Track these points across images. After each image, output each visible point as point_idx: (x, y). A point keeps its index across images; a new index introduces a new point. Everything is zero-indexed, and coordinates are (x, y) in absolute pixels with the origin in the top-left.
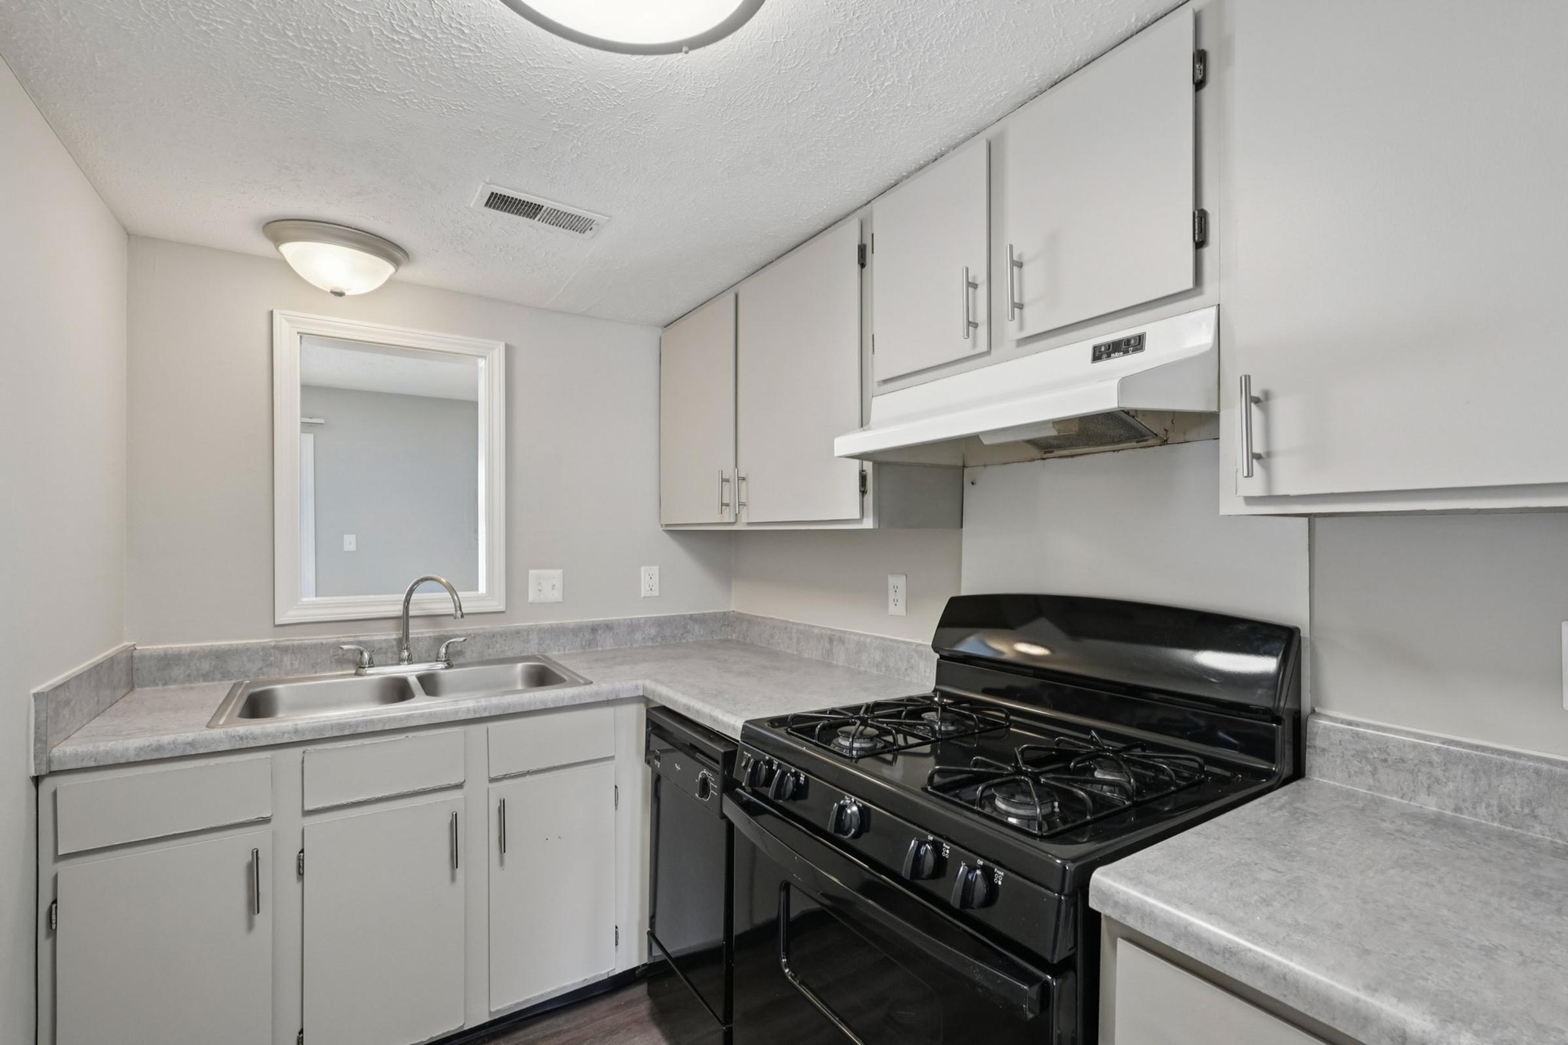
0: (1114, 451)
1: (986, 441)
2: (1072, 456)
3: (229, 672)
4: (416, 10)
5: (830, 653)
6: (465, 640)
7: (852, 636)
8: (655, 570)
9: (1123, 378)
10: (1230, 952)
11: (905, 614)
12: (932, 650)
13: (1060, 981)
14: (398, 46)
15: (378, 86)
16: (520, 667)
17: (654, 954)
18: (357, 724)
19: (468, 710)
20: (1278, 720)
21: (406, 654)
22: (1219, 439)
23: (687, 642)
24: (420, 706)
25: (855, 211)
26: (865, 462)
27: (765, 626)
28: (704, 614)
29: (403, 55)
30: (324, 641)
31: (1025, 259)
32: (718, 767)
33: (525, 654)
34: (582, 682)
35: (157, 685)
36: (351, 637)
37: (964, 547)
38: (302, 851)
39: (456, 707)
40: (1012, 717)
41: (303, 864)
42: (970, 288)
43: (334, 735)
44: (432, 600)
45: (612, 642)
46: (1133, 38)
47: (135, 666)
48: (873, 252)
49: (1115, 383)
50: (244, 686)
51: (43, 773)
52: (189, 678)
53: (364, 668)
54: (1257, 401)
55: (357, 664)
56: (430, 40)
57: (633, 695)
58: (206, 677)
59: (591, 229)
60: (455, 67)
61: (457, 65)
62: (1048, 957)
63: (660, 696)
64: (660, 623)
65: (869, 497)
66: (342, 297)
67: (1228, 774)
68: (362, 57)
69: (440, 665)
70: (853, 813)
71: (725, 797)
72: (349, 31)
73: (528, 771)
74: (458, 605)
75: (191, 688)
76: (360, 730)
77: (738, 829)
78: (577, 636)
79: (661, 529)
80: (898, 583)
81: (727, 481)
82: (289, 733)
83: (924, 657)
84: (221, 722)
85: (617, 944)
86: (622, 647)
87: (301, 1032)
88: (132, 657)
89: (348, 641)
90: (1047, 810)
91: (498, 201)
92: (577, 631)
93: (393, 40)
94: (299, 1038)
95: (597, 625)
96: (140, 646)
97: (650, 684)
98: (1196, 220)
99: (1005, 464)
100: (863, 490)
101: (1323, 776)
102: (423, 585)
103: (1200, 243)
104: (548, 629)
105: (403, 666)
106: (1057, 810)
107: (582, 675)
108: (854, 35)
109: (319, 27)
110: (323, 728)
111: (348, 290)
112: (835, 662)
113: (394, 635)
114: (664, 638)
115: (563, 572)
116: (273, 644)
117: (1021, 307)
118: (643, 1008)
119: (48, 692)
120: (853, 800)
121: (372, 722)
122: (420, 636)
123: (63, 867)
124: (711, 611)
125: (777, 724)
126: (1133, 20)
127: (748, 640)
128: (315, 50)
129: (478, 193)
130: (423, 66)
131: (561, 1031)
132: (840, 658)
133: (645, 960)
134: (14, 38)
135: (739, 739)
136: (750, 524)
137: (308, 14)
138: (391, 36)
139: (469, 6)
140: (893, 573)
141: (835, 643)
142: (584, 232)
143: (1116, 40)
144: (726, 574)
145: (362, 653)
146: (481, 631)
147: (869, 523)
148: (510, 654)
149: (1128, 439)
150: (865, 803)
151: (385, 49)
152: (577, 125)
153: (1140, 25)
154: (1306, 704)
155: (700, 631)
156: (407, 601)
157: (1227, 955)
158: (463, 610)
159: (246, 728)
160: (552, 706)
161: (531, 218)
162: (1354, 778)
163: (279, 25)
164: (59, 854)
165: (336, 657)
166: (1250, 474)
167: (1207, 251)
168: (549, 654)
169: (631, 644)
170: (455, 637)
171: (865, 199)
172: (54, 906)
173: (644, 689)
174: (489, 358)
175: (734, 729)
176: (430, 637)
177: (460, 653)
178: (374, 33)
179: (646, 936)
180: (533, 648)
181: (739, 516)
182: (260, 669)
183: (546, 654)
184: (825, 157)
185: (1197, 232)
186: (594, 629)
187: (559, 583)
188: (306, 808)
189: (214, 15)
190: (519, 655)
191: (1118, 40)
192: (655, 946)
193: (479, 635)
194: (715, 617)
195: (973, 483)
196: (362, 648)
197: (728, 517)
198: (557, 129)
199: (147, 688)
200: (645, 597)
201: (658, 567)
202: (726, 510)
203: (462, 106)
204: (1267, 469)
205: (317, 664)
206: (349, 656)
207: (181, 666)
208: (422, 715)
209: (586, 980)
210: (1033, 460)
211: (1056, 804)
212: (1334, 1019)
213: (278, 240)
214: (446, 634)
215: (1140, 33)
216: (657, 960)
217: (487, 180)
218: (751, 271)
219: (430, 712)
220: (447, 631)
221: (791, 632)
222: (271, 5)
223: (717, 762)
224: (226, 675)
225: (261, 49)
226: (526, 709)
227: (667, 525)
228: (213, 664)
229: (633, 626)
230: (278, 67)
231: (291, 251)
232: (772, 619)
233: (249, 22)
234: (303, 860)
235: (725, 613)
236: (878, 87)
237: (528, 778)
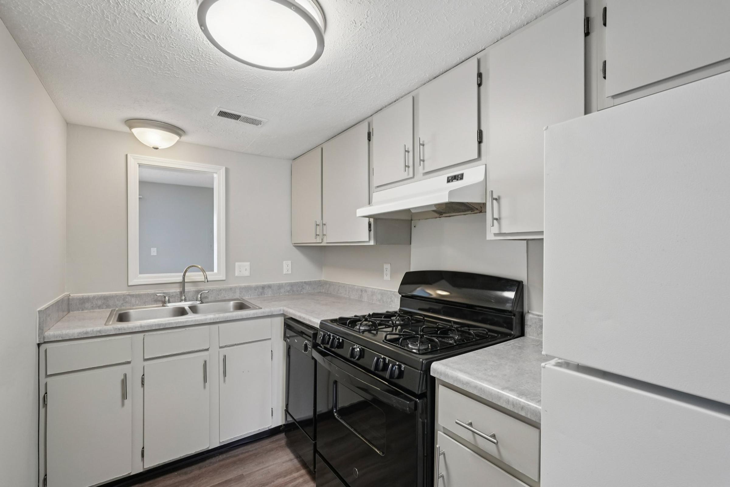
0: (464, 215)
1: (413, 211)
2: (450, 216)
3: (109, 305)
4: (193, 53)
5: (361, 296)
6: (208, 292)
7: (370, 289)
8: (289, 262)
9: (450, 191)
10: (467, 383)
11: (390, 280)
12: (398, 293)
13: (421, 400)
14: (185, 63)
15: (177, 75)
16: (232, 303)
17: (288, 420)
18: (166, 324)
19: (211, 319)
20: (514, 315)
21: (183, 298)
22: (486, 212)
23: (303, 293)
24: (190, 318)
25: (367, 118)
26: (371, 219)
27: (336, 286)
28: (310, 281)
29: (187, 66)
30: (149, 292)
31: (425, 143)
32: (311, 339)
33: (234, 298)
34: (258, 308)
35: (79, 311)
36: (160, 290)
37: (412, 252)
38: (144, 375)
39: (206, 318)
40: (425, 318)
41: (144, 380)
42: (406, 153)
43: (156, 328)
44: (194, 276)
45: (271, 293)
46: (460, 65)
47: (70, 303)
48: (373, 135)
49: (447, 193)
50: (116, 310)
51: (42, 342)
52: (93, 308)
53: (166, 303)
54: (496, 199)
55: (163, 302)
56: (198, 61)
57: (279, 313)
58: (100, 307)
59: (261, 124)
60: (207, 70)
61: (208, 69)
62: (417, 393)
63: (290, 313)
64: (292, 285)
65: (372, 232)
66: (158, 150)
67: (496, 335)
68: (171, 66)
69: (198, 302)
70: (357, 351)
71: (313, 349)
72: (167, 58)
73: (235, 344)
74: (206, 277)
75: (93, 312)
76: (167, 326)
77: (319, 362)
78: (256, 290)
79: (292, 245)
80: (387, 266)
81: (318, 225)
82: (138, 327)
83: (397, 296)
84: (111, 323)
85: (272, 415)
86: (275, 295)
87: (143, 448)
88: (69, 298)
89: (159, 291)
90: (426, 347)
91: (222, 114)
92: (256, 288)
93: (184, 61)
94: (142, 450)
95: (265, 286)
96: (72, 294)
97: (286, 309)
98: (478, 134)
99: (426, 219)
100: (370, 229)
101: (530, 335)
102: (191, 268)
103: (480, 142)
104: (244, 287)
105: (182, 303)
106: (430, 347)
107: (258, 306)
108: (357, 63)
109: (156, 57)
110: (152, 326)
111: (160, 147)
112: (363, 300)
113: (178, 290)
114: (293, 291)
115: (250, 264)
116: (128, 293)
117: (423, 161)
118: (283, 442)
119: (44, 310)
120: (358, 346)
121: (172, 323)
122: (189, 290)
123: (49, 380)
124: (314, 280)
125: (333, 322)
126: (458, 59)
127: (329, 292)
128: (153, 64)
129: (215, 111)
130: (195, 69)
131: (249, 451)
132: (365, 299)
133: (284, 423)
134: (36, 57)
135: (319, 327)
136: (327, 243)
137: (152, 53)
138: (183, 60)
139: (213, 52)
140: (385, 263)
141: (363, 292)
142: (258, 125)
143: (454, 65)
144: (320, 264)
145: (165, 297)
146: (215, 288)
147: (372, 243)
148: (227, 298)
149: (468, 210)
150: (362, 347)
151: (180, 64)
152: (255, 89)
153: (461, 61)
154: (526, 309)
155: (309, 288)
156: (184, 275)
157: (467, 384)
158: (208, 279)
159: (121, 325)
160: (245, 318)
161: (236, 120)
162: (539, 335)
163: (140, 56)
164: (48, 374)
165: (154, 299)
166: (493, 226)
167: (483, 145)
168: (244, 298)
169: (279, 294)
170: (204, 291)
171: (370, 114)
172: (46, 395)
173: (283, 311)
174: (218, 173)
175: (317, 324)
176: (194, 291)
177: (206, 297)
178: (177, 59)
179: (284, 411)
180: (237, 296)
181: (323, 240)
182: (122, 304)
183: (243, 298)
184: (352, 100)
185: (478, 138)
186: (263, 287)
187: (248, 268)
188: (146, 357)
189: (116, 52)
190: (231, 298)
191: (455, 65)
192: (288, 415)
193: (214, 290)
194: (315, 282)
195: (415, 227)
196: (165, 295)
197: (319, 240)
198: (246, 90)
199: (75, 312)
200: (285, 274)
201: (290, 261)
202: (318, 237)
203: (209, 82)
204: (499, 223)
205: (146, 302)
206: (159, 298)
207: (89, 303)
208: (192, 321)
209: (259, 430)
210: (436, 218)
211: (430, 345)
212: (493, 399)
213: (131, 127)
214: (200, 289)
215: (462, 63)
216: (289, 422)
217: (219, 107)
218: (327, 139)
219: (195, 320)
220: (201, 288)
221: (346, 288)
222: (138, 50)
223: (311, 337)
224: (108, 306)
225: (132, 63)
226: (234, 318)
227: (294, 244)
228: (103, 302)
229: (280, 286)
230: (138, 69)
231: (136, 131)
232: (339, 283)
233: (129, 55)
234: (144, 379)
235: (319, 281)
236: (369, 78)
237: (235, 347)
